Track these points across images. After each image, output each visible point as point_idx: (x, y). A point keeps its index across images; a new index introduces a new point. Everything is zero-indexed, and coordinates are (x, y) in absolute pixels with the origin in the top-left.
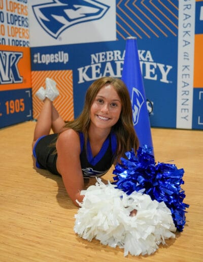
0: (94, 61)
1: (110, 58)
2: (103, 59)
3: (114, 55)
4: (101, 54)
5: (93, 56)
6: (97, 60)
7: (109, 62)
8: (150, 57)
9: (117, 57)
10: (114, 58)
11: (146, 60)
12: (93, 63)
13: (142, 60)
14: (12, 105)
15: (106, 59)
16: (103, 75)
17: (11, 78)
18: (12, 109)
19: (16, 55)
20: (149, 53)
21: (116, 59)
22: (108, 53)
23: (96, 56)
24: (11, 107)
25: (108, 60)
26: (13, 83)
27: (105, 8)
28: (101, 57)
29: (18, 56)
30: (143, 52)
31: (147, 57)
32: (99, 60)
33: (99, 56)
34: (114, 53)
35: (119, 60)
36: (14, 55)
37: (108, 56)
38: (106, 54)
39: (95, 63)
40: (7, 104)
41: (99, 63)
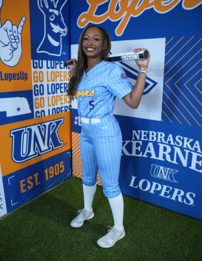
0: (135, 137)
1: (153, 138)
2: (145, 138)
3: (157, 136)
4: (143, 132)
5: (134, 132)
6: (138, 137)
7: (151, 142)
8: (198, 147)
9: (161, 139)
10: (157, 139)
11: (193, 149)
12: (133, 139)
13: (188, 149)
14: (51, 171)
15: (149, 139)
16: (143, 154)
17: (51, 146)
18: (51, 175)
19: (56, 122)
20: (197, 142)
21: (159, 141)
22: (151, 132)
23: (137, 133)
24: (50, 173)
25: (150, 139)
26: (53, 149)
27: (151, 84)
28: (143, 135)
29: (58, 123)
30: (191, 140)
31: (195, 146)
32: (140, 137)
33: (141, 133)
34: (157, 134)
35: (162, 143)
36: (54, 123)
37: (151, 136)
38: (149, 133)
39: (136, 139)
40: (46, 171)
41: (140, 140)
